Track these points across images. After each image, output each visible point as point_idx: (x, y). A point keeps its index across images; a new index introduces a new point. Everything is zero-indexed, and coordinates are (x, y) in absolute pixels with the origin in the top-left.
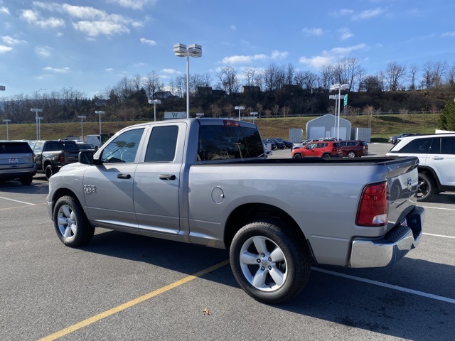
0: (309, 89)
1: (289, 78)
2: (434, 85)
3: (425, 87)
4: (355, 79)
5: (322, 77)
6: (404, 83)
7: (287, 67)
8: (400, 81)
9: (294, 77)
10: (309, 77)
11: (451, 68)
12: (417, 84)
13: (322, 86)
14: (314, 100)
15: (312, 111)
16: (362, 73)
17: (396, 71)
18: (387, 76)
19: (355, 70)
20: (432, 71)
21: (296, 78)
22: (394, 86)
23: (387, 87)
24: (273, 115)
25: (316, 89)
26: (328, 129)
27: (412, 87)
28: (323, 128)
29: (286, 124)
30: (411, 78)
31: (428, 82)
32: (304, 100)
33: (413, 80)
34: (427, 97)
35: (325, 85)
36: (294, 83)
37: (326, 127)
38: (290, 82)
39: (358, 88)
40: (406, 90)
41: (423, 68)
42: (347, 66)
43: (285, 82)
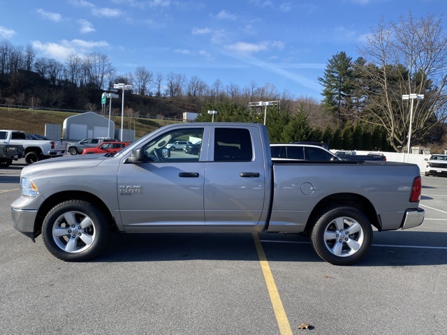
0: (53, 79)
1: (29, 62)
2: (176, 95)
3: (169, 95)
4: (105, 77)
5: (68, 69)
6: (152, 89)
7: (25, 49)
8: (148, 86)
9: (34, 62)
10: (53, 65)
11: (189, 82)
12: (162, 92)
13: (69, 78)
14: (62, 94)
15: (59, 105)
16: (112, 72)
17: (144, 76)
18: (136, 79)
19: (106, 68)
20: (174, 81)
21: (37, 64)
22: (143, 90)
23: (136, 90)
24: (16, 104)
25: (63, 81)
26: (90, 127)
27: (159, 94)
28: (85, 127)
29: (35, 117)
30: (158, 86)
31: (172, 91)
32: (49, 91)
33: (159, 87)
34: (171, 105)
35: (73, 78)
36: (34, 70)
37: (88, 125)
38: (29, 67)
39: (108, 86)
40: (153, 96)
41: (166, 78)
42: (97, 62)
43: (23, 66)
